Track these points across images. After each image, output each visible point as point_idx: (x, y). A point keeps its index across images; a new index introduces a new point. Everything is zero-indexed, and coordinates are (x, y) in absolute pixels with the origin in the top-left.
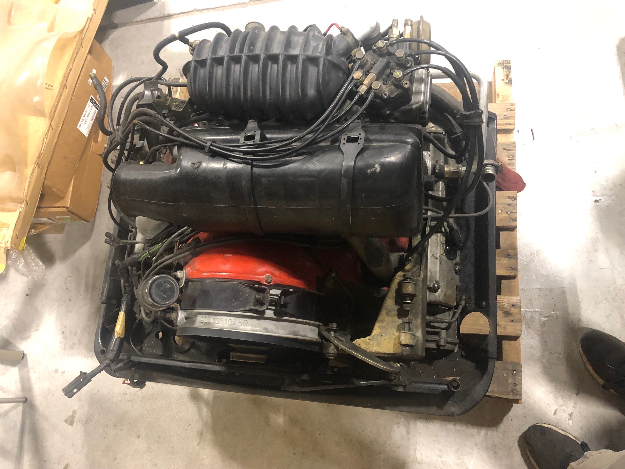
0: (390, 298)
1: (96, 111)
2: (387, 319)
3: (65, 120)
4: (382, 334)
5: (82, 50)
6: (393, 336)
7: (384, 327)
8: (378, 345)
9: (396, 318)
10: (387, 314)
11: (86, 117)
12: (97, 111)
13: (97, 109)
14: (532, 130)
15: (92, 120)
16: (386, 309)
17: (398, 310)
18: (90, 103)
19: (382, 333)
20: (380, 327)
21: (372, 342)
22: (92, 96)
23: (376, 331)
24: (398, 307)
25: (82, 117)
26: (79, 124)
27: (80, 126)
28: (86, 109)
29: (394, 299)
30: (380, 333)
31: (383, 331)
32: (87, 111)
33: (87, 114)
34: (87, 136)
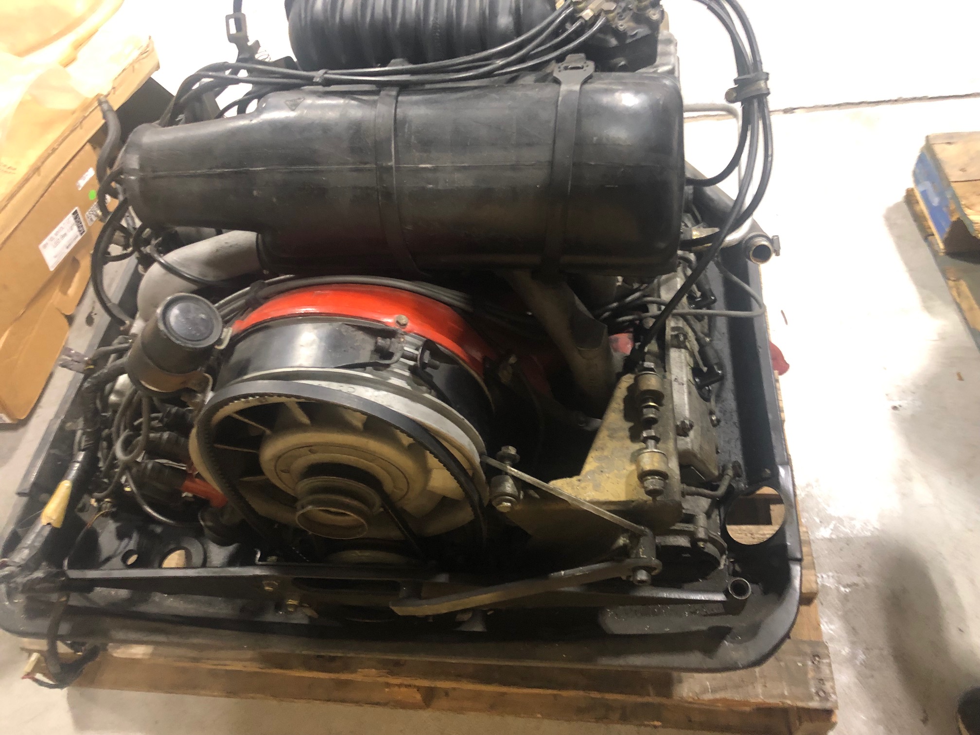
0: (614, 412)
1: (77, 237)
2: (611, 445)
3: (23, 224)
4: (602, 470)
5: (79, 132)
6: (625, 471)
7: (607, 457)
8: (597, 487)
9: (628, 442)
10: (611, 437)
11: (58, 237)
12: (80, 237)
13: (81, 234)
14: (782, 312)
15: (67, 247)
16: (608, 429)
17: (631, 429)
18: (70, 218)
19: (603, 467)
20: (599, 459)
21: (583, 484)
22: (76, 208)
23: (591, 464)
24: (631, 424)
25: (53, 234)
26: (44, 242)
27: (45, 246)
28: (61, 225)
29: (623, 412)
30: (598, 467)
31: (603, 465)
32: (62, 228)
33: (62, 233)
34: (52, 269)
